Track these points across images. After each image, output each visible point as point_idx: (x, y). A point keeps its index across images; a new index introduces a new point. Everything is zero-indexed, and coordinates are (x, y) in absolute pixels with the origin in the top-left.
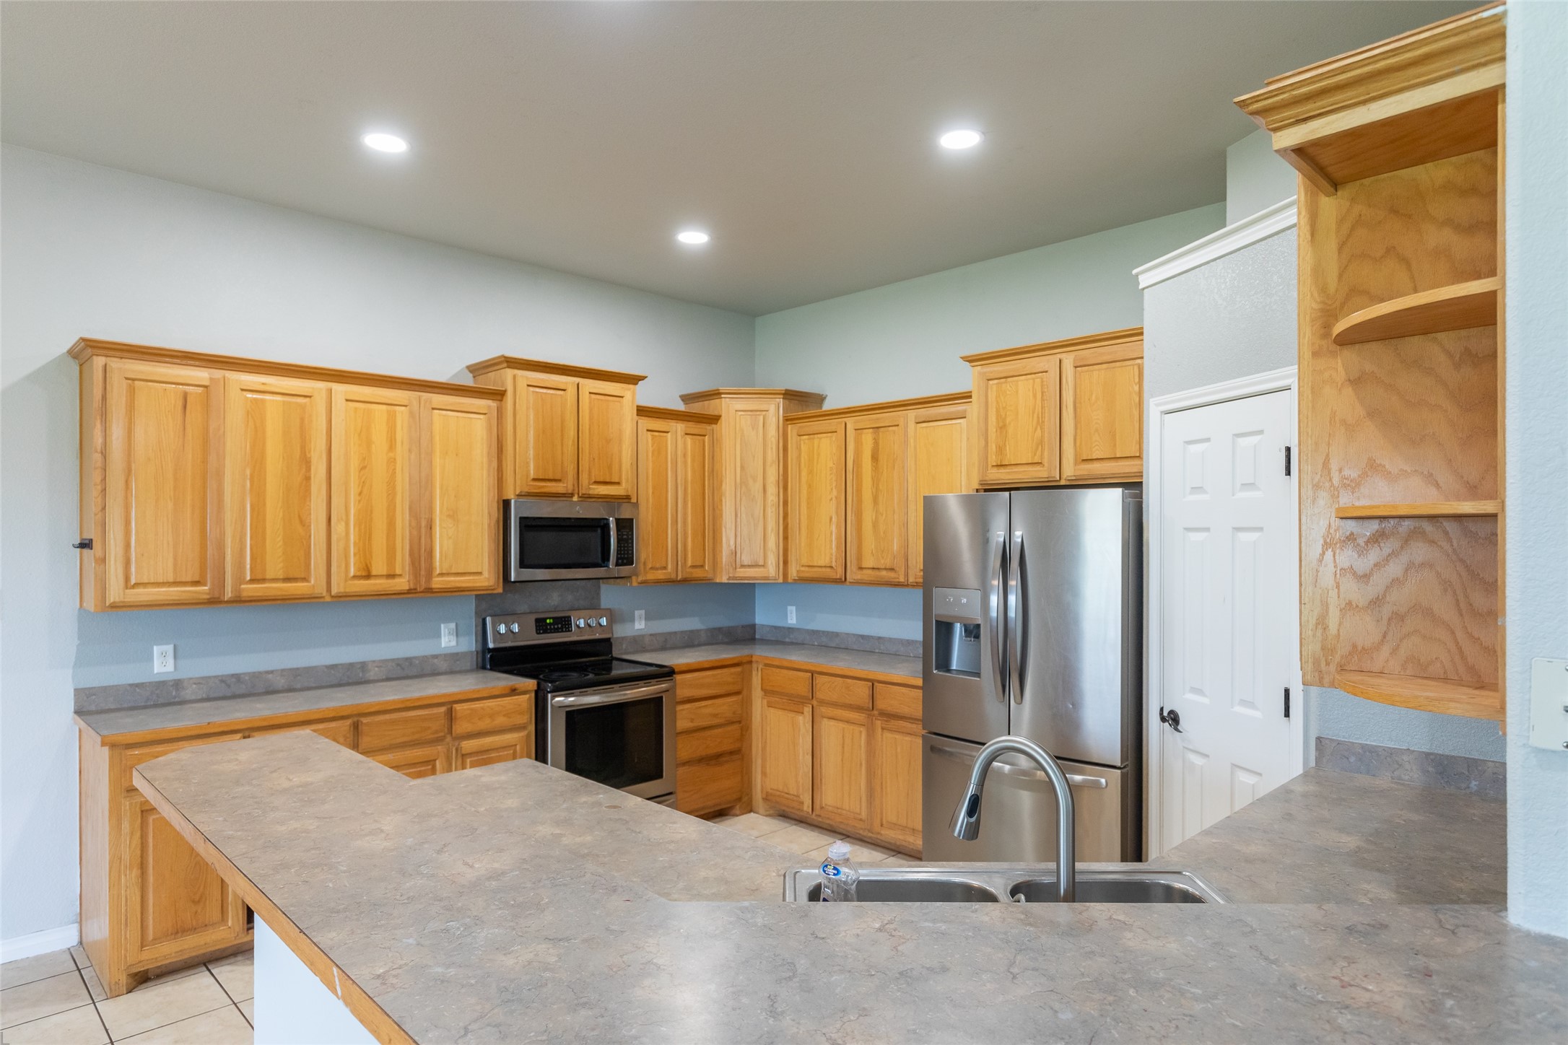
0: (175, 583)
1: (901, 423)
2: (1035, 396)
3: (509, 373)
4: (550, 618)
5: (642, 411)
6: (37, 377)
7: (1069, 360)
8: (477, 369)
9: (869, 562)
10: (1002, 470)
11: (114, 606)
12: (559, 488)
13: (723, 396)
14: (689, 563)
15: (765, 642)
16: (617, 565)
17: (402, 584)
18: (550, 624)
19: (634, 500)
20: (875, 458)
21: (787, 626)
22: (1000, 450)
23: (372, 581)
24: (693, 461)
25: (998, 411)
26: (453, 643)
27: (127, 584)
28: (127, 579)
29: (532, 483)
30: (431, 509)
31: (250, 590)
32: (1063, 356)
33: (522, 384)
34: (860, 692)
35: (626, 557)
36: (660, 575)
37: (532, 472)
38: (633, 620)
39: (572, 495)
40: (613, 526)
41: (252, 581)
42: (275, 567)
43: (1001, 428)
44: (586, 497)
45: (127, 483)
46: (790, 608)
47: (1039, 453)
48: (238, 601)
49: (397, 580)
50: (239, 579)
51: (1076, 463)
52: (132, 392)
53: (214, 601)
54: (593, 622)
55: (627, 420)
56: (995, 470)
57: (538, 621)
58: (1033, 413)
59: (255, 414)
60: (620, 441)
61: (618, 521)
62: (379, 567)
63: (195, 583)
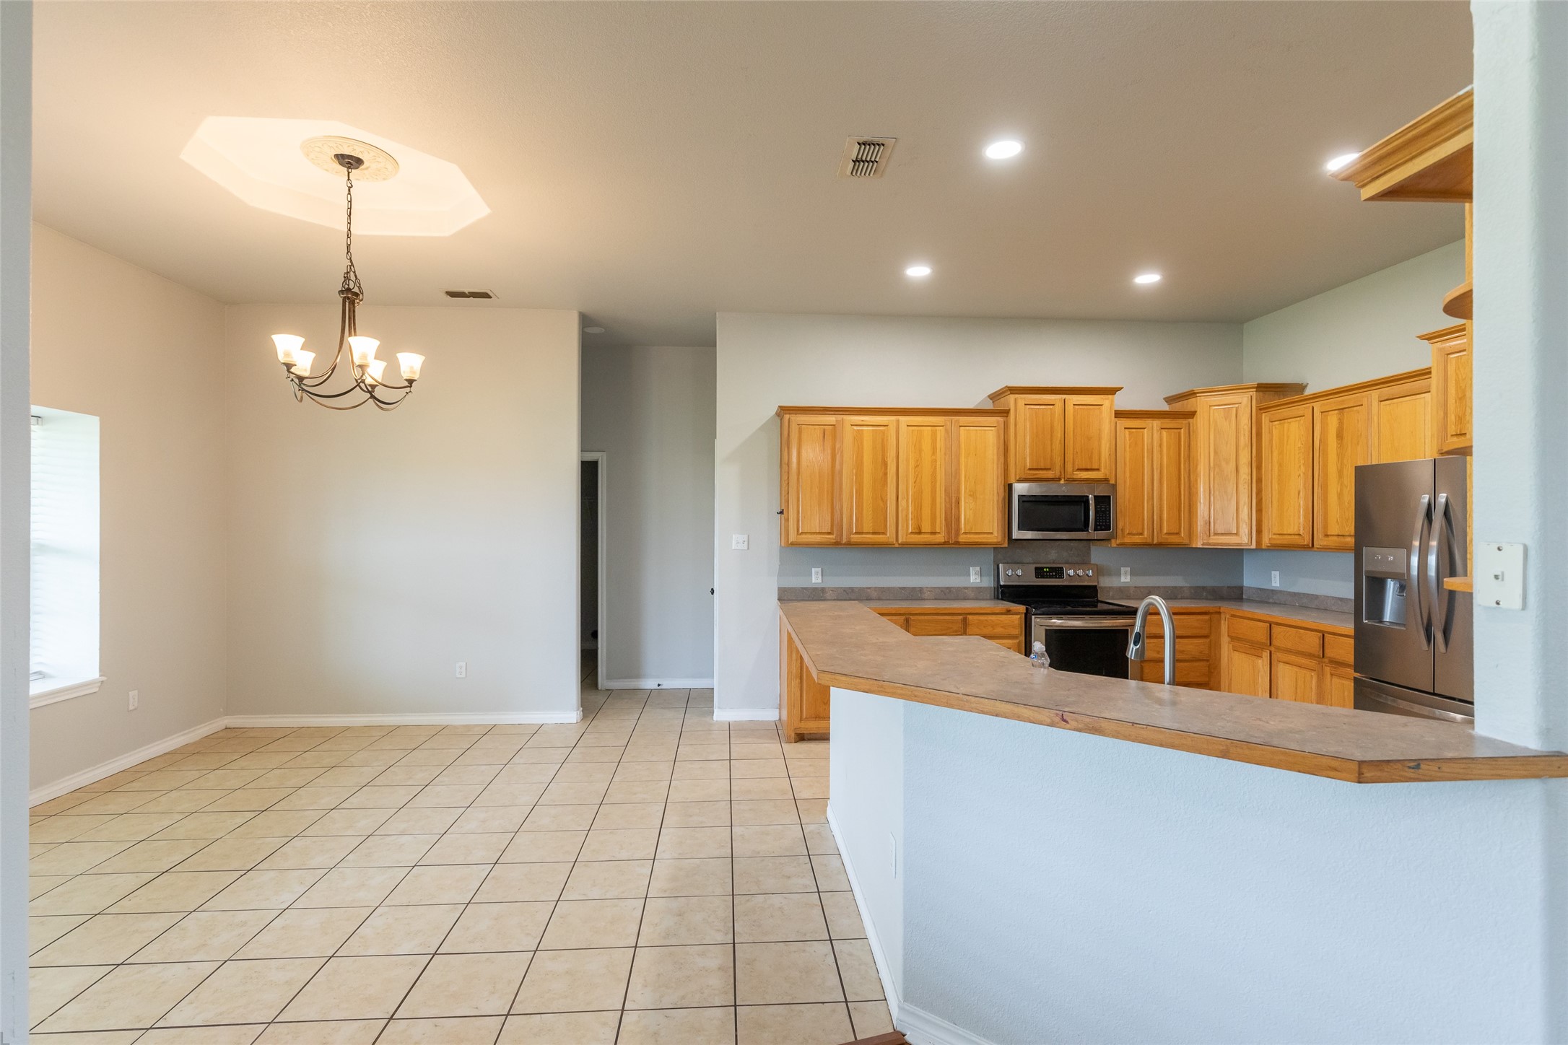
0: (819, 533)
1: (1366, 402)
3: (1012, 397)
4: (1046, 568)
5: (1119, 414)
6: (762, 428)
8: (994, 397)
9: (1334, 529)
11: (792, 544)
12: (1049, 474)
13: (1198, 395)
14: (1165, 531)
15: (1250, 601)
16: (1096, 529)
17: (940, 538)
18: (1047, 572)
19: (1112, 482)
20: (1340, 436)
21: (1273, 588)
23: (922, 536)
24: (1168, 449)
25: (1457, 382)
26: (979, 580)
27: (798, 533)
28: (798, 530)
29: (1028, 472)
30: (958, 491)
31: (855, 538)
33: (1021, 404)
34: (1312, 642)
35: (1104, 522)
36: (1137, 539)
37: (1028, 464)
38: (1119, 575)
39: (1059, 479)
40: (1092, 502)
41: (856, 533)
42: (868, 527)
43: (1460, 399)
44: (1071, 481)
45: (798, 479)
46: (1273, 572)
48: (850, 544)
49: (937, 536)
50: (851, 533)
52: (800, 432)
53: (837, 544)
54: (1081, 572)
55: (1106, 421)
56: (1455, 439)
57: (1036, 568)
59: (858, 438)
60: (1100, 439)
61: (1096, 497)
62: (926, 527)
63: (829, 533)
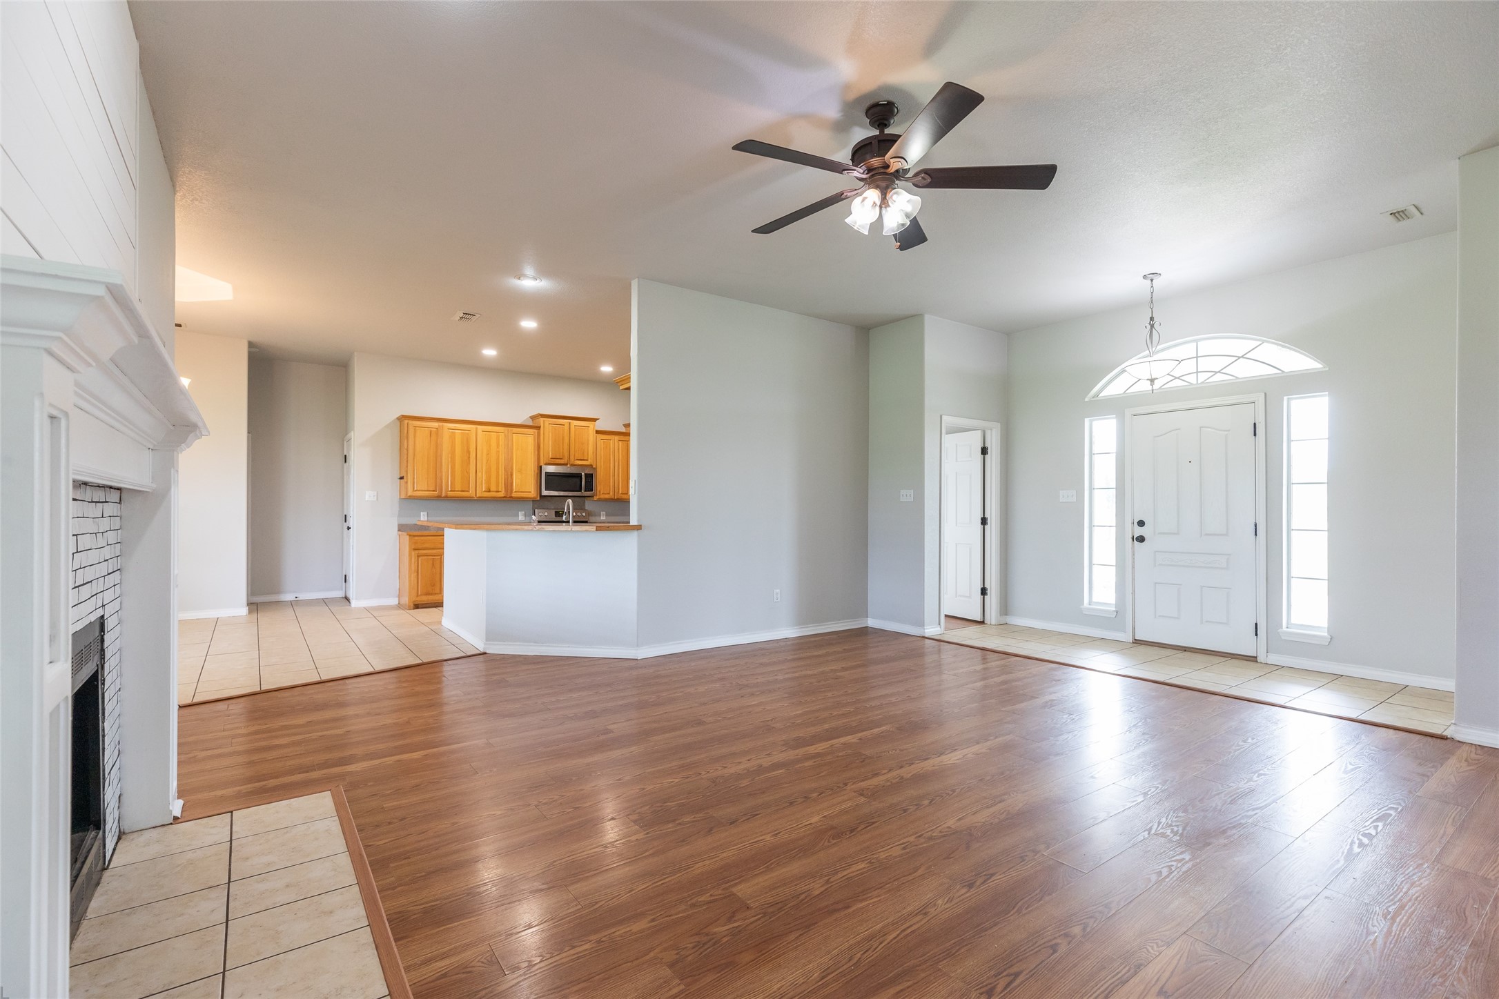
0: (428, 491)
3: (542, 420)
5: (598, 432)
6: (387, 426)
8: (533, 418)
11: (411, 498)
12: (562, 462)
14: (621, 492)
16: (585, 491)
17: (501, 494)
19: (594, 467)
23: (491, 493)
24: (622, 451)
26: (524, 519)
27: (414, 490)
28: (414, 488)
29: (550, 460)
30: (512, 470)
31: (450, 494)
33: (547, 423)
35: (589, 487)
36: (607, 496)
37: (551, 456)
38: (600, 516)
39: (567, 464)
40: (583, 477)
41: (451, 491)
42: (458, 487)
44: (573, 465)
45: (414, 459)
48: (446, 497)
50: (447, 490)
52: (415, 432)
53: (439, 498)
54: (579, 514)
55: (591, 436)
57: (556, 512)
59: (453, 437)
60: (588, 444)
61: (585, 474)
62: (493, 488)
63: (434, 491)
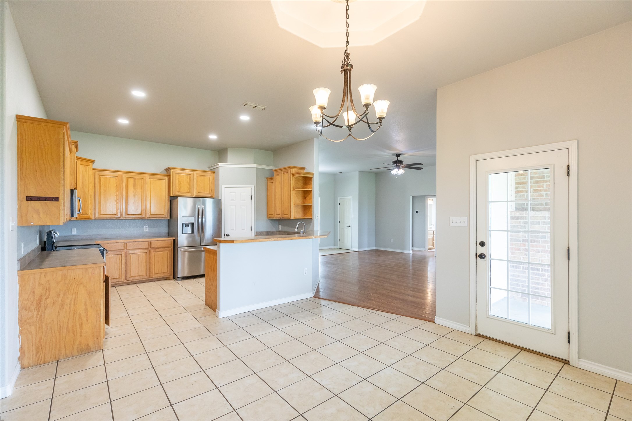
1: (145, 178)
2: (188, 179)
7: (196, 173)
9: (132, 212)
10: (179, 193)
20: (134, 185)
21: (72, 235)
22: (179, 188)
32: (195, 173)
34: (146, 245)
43: (179, 184)
46: (73, 229)
47: (189, 190)
51: (197, 193)
56: (178, 193)
58: (188, 182)
